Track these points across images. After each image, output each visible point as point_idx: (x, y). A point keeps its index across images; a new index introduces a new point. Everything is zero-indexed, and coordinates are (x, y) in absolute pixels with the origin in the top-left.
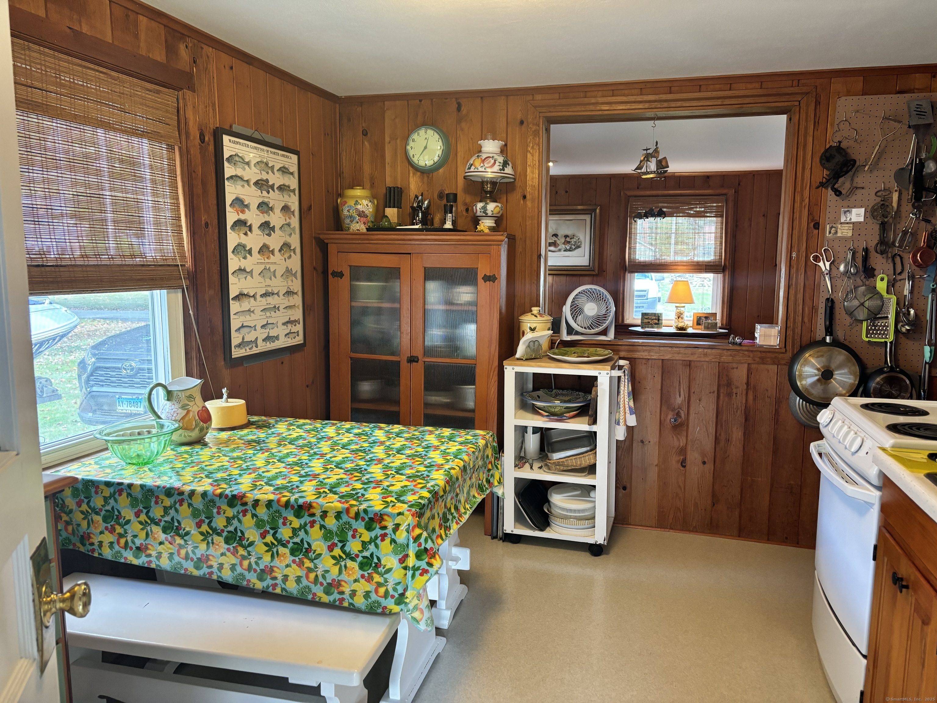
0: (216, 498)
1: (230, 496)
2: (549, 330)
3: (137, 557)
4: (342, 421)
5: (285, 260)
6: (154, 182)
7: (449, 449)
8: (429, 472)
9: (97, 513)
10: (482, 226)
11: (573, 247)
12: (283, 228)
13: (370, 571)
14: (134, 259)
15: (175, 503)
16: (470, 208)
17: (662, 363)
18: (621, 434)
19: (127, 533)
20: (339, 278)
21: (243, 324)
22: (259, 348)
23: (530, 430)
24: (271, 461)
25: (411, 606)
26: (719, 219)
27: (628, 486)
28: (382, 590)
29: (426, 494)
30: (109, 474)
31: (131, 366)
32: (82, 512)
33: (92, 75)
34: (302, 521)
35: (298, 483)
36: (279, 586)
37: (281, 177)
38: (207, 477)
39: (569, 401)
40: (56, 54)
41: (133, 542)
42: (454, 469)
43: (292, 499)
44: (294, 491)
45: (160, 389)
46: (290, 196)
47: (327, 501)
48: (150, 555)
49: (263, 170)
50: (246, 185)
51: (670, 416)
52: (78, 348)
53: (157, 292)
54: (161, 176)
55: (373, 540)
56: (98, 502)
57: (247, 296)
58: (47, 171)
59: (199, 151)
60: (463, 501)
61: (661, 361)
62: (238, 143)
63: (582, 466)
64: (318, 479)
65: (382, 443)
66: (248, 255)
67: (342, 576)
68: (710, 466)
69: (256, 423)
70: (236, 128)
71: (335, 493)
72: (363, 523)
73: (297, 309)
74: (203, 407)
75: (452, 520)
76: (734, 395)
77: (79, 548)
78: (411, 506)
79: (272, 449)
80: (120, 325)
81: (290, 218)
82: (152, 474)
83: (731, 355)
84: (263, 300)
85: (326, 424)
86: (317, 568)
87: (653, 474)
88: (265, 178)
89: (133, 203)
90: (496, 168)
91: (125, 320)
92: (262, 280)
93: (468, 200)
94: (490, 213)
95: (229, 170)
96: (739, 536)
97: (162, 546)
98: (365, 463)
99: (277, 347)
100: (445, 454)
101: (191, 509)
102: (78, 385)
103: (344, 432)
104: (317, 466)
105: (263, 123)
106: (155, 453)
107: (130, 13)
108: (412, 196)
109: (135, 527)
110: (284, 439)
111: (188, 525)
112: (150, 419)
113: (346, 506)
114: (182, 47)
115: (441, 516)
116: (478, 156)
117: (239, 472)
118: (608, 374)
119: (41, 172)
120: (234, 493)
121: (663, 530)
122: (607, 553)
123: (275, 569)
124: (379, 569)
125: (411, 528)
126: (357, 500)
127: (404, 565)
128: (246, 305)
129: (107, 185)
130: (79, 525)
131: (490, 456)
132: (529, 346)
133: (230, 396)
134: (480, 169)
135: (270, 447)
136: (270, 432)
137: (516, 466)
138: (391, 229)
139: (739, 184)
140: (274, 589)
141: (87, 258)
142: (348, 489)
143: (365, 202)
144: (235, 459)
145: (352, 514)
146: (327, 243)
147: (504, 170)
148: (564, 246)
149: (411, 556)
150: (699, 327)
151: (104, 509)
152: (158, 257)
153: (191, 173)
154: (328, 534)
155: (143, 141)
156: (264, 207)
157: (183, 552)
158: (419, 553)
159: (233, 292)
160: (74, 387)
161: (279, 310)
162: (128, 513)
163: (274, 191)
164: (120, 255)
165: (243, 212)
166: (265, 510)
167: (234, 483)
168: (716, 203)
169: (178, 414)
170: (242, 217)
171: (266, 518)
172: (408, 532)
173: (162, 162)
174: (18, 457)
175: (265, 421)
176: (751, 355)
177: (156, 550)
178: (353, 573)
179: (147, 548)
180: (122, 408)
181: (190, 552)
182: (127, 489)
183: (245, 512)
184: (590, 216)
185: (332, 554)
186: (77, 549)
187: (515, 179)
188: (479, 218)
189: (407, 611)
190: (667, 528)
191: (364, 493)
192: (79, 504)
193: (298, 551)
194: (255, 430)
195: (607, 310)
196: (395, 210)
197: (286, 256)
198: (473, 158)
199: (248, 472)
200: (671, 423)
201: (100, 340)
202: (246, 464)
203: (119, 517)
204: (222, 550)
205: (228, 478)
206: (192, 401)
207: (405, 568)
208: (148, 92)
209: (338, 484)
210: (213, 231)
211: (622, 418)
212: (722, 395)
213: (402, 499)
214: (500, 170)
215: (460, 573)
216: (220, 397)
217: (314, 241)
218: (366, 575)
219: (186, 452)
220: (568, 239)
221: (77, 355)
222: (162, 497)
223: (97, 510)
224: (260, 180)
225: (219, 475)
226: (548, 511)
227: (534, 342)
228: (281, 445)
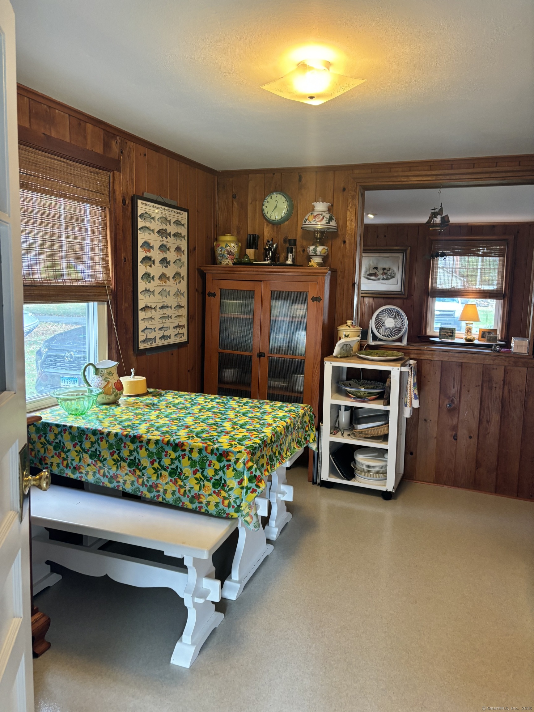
0: (124, 437)
1: (132, 436)
2: (359, 336)
3: (73, 473)
4: (210, 394)
5: (177, 284)
6: (92, 231)
7: (278, 414)
8: (262, 428)
9: (50, 444)
10: (313, 262)
11: (389, 277)
12: (176, 263)
13: (219, 489)
14: (78, 282)
15: (98, 439)
16: (305, 250)
17: (442, 363)
18: (407, 413)
19: (68, 458)
20: (213, 297)
21: (147, 327)
22: (157, 343)
23: (343, 408)
24: (160, 416)
25: (244, 513)
26: (502, 258)
27: (414, 452)
28: (226, 502)
29: (257, 441)
30: (59, 419)
31: (71, 355)
32: (41, 443)
33: (56, 163)
34: (177, 454)
35: (176, 431)
36: (161, 496)
37: (175, 227)
38: (119, 424)
39: (372, 388)
40: (35, 151)
41: (72, 464)
42: (279, 427)
43: (172, 439)
44: (173, 435)
45: (91, 367)
46: (181, 240)
47: (194, 442)
48: (81, 473)
49: (164, 223)
50: (152, 233)
51: (447, 403)
52: (36, 342)
53: (91, 304)
54: (97, 227)
55: (222, 469)
56: (51, 437)
57: (150, 308)
58: (28, 226)
59: (122, 210)
60: (285, 449)
61: (440, 362)
62: (147, 205)
63: (379, 435)
64: (189, 429)
65: (234, 409)
66: (151, 280)
67: (201, 491)
68: (474, 440)
69: (153, 393)
70: (146, 195)
71: (199, 437)
72: (216, 457)
73: (183, 318)
74: (118, 380)
75: (276, 461)
76: (494, 388)
77: (38, 466)
78: (247, 447)
79: (161, 409)
80: (64, 327)
81: (181, 256)
82: (84, 421)
83: (492, 359)
84: (161, 311)
85: (198, 395)
86: (186, 485)
87: (432, 444)
88: (164, 228)
89: (79, 245)
90: (324, 222)
91: (67, 323)
92: (160, 297)
93: (305, 244)
94: (318, 253)
95: (141, 223)
96: (496, 492)
97: (89, 467)
98: (220, 420)
99: (169, 343)
100: (274, 417)
101: (107, 444)
102: (35, 367)
103: (209, 401)
104: (189, 420)
105: (165, 191)
106: (87, 408)
107: (81, 122)
108: (266, 241)
109: (73, 454)
110: (170, 403)
111: (106, 454)
112: (84, 386)
113: (205, 445)
114: (114, 143)
115: (268, 457)
116: (311, 213)
117: (139, 422)
118: (398, 369)
119: (24, 226)
120: (135, 435)
121: (439, 485)
122: (395, 499)
123: (159, 485)
124: (225, 488)
125: (246, 461)
126: (213, 442)
127: (241, 486)
128: (149, 314)
129: (63, 234)
130: (39, 451)
131: (307, 422)
132: (343, 348)
133: (136, 375)
134: (313, 223)
135: (161, 408)
136: (161, 398)
137: (331, 433)
138: (250, 264)
139: (518, 232)
140: (158, 498)
141: (50, 281)
142: (208, 435)
143: (232, 245)
144: (137, 415)
145: (209, 451)
146: (206, 273)
147: (329, 223)
148: (382, 276)
149: (245, 480)
150: (483, 339)
151: (54, 441)
152: (93, 281)
153: (116, 225)
154: (193, 464)
155: (87, 205)
156: (163, 248)
157: (102, 471)
158: (251, 478)
159: (141, 305)
160: (32, 369)
161: (171, 318)
162: (69, 445)
163: (170, 237)
164: (69, 279)
165: (149, 251)
166: (154, 446)
167: (135, 428)
168: (499, 246)
169: (101, 384)
170: (149, 254)
171: (154, 451)
172: (244, 464)
173: (98, 219)
174: (15, 394)
175: (158, 392)
176: (508, 360)
177: (86, 470)
178: (208, 490)
179: (80, 468)
180: (64, 384)
181: (106, 472)
182: (69, 429)
183: (141, 447)
184: (402, 254)
185: (195, 476)
186: (37, 467)
187: (337, 229)
188: (311, 256)
189: (242, 516)
190: (442, 484)
191: (218, 438)
192: (39, 438)
193: (174, 474)
194: (151, 397)
195: (402, 324)
196: (253, 250)
197: (177, 281)
198: (308, 215)
199: (145, 422)
200: (446, 407)
201: (50, 337)
202: (144, 418)
203: (64, 447)
204: (126, 472)
205: (132, 425)
206: (111, 376)
207: (242, 488)
208: (91, 174)
209: (202, 432)
210: (129, 264)
211: (408, 401)
212: (485, 388)
213: (242, 443)
214: (327, 223)
215: (287, 503)
216: (129, 374)
217: (197, 271)
218: (217, 491)
219: (106, 409)
220: (385, 271)
221: (35, 347)
222: (90, 435)
223: (51, 442)
224: (162, 230)
225: (126, 424)
226: (354, 466)
227: (347, 345)
228: (167, 407)
